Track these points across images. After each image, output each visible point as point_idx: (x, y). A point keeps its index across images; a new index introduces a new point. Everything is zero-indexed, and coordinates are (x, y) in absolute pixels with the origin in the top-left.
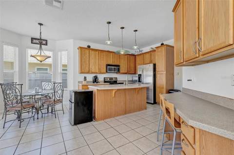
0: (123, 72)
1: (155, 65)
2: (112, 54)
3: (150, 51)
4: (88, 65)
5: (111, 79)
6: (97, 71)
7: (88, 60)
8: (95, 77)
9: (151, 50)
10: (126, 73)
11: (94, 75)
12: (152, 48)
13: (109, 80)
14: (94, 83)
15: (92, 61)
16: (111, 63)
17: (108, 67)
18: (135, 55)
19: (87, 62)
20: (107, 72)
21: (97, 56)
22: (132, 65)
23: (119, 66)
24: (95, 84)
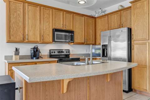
0: (79, 41)
1: (130, 30)
2: (62, 13)
3: (120, 11)
4: (21, 29)
5: (60, 51)
6: (38, 40)
7: (21, 20)
8: (34, 48)
9: (120, 8)
10: (82, 44)
11: (33, 46)
12: (121, 6)
13: (56, 53)
14: (32, 58)
15: (29, 22)
16: (60, 27)
17: (56, 33)
18: (95, 18)
19: (21, 24)
20: (54, 40)
21: (38, 14)
22: (91, 32)
23: (72, 32)
24: (35, 60)
